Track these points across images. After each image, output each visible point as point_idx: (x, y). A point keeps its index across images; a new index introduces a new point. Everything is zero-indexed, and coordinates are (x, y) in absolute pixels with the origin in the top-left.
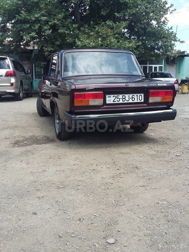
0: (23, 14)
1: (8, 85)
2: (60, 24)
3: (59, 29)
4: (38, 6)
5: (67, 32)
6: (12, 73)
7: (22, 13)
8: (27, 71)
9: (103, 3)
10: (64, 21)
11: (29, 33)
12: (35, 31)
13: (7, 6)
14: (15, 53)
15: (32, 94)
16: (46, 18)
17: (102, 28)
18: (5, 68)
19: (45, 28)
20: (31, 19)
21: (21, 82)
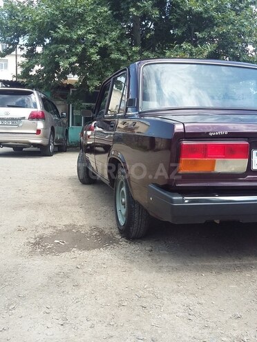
0: (62, 29)
1: (33, 133)
2: (113, 47)
3: (111, 53)
4: (83, 20)
5: (122, 58)
6: (40, 114)
7: (59, 28)
8: (62, 114)
9: (177, 19)
10: (119, 41)
11: (67, 58)
12: (77, 55)
13: (37, 18)
14: (45, 87)
15: (67, 147)
16: (93, 36)
17: (176, 53)
18: (30, 107)
19: (92, 51)
20: (71, 38)
21: (53, 129)
